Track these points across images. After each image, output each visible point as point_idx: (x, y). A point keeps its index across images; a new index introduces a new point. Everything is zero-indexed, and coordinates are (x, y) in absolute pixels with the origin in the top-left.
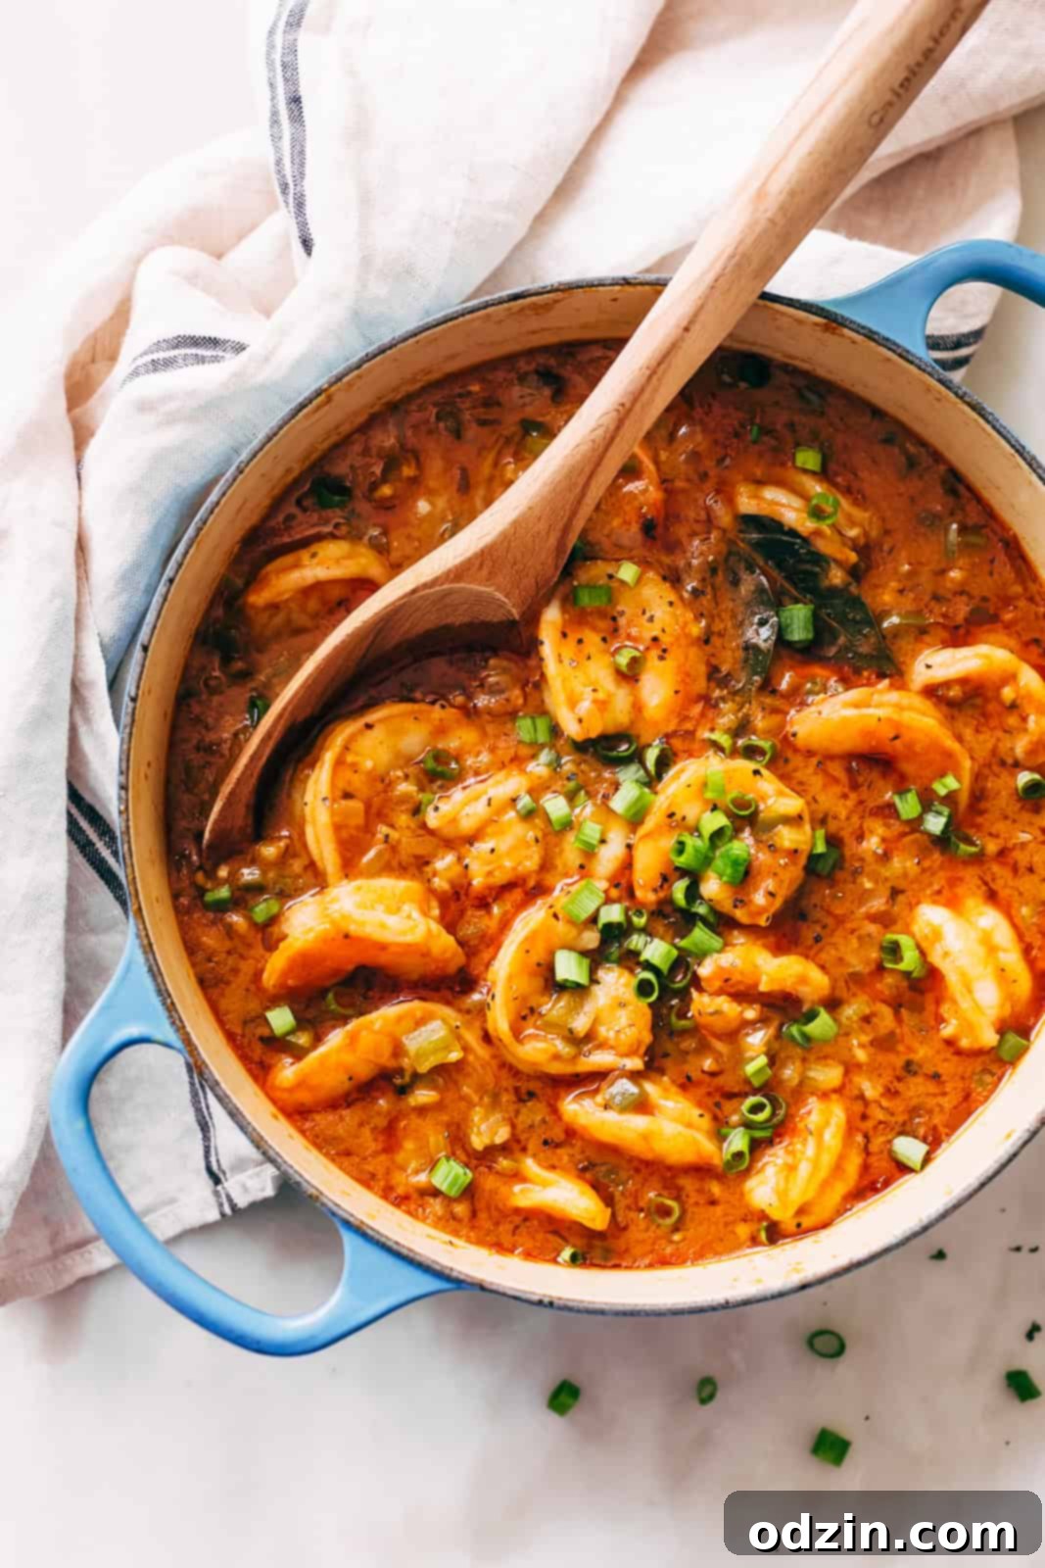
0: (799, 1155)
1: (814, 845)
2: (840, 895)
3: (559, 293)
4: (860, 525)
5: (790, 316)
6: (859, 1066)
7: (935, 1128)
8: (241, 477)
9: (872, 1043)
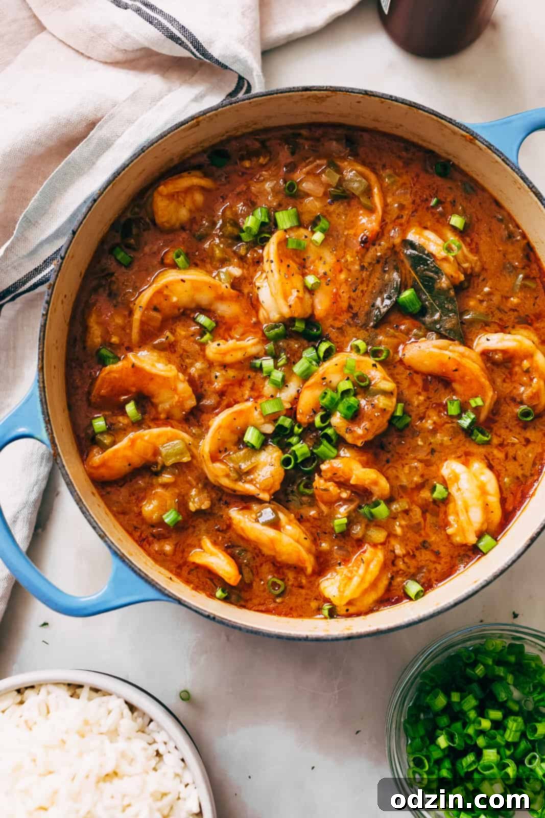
0: (354, 573)
1: (395, 411)
2: (403, 442)
3: (330, 92)
4: (470, 263)
5: (449, 129)
6: (396, 536)
7: (430, 580)
8: (143, 154)
9: (407, 526)
